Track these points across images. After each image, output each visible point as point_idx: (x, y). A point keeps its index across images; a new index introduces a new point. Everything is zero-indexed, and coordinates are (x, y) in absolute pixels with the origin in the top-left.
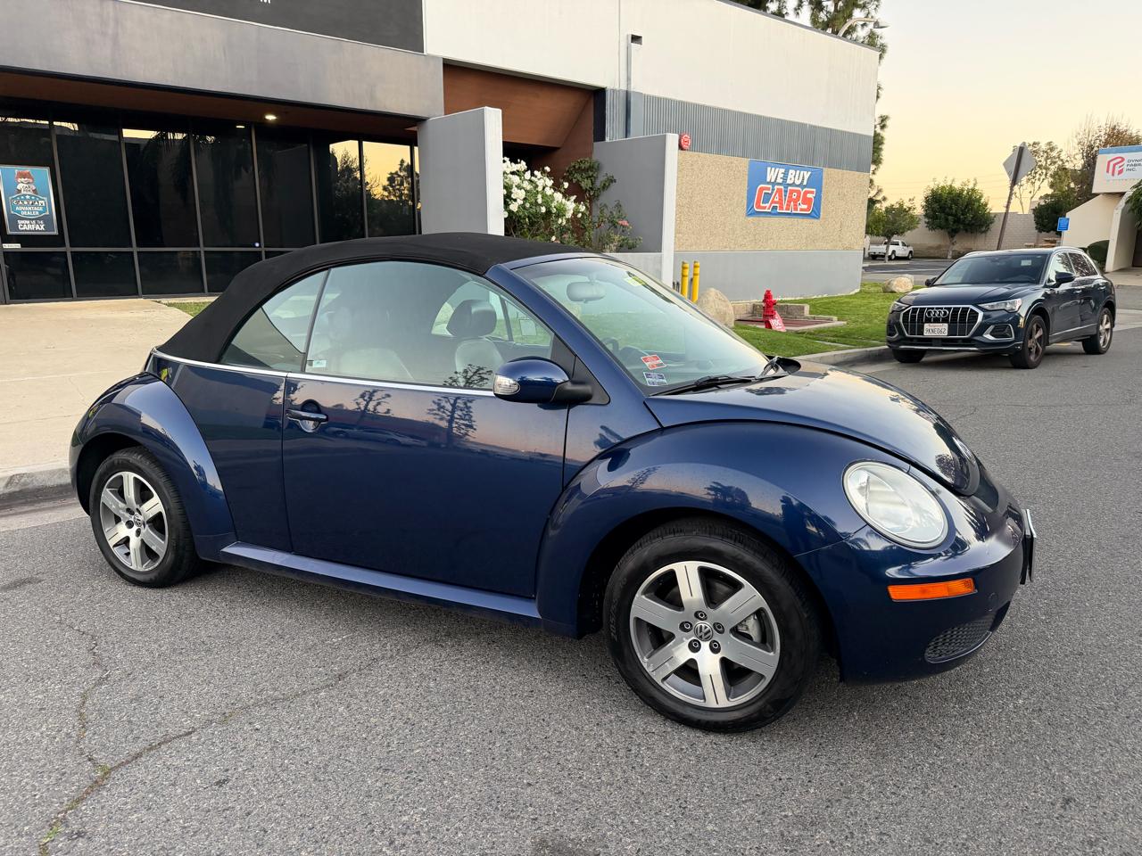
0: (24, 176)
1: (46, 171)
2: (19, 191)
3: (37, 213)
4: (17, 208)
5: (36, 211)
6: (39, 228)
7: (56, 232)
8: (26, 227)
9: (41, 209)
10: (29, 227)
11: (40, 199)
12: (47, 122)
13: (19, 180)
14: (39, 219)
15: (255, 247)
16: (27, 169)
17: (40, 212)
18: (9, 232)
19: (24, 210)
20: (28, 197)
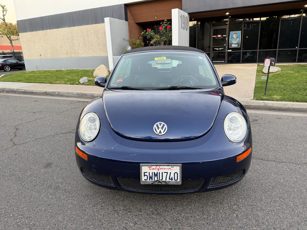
0: (235, 33)
1: (240, 32)
2: (233, 37)
3: (236, 42)
6: (236, 46)
7: (240, 47)
9: (237, 41)
10: (234, 46)
11: (238, 39)
12: (242, 20)
13: (234, 35)
14: (237, 44)
15: (296, 48)
16: (236, 32)
17: (237, 42)
18: (230, 47)
19: (234, 42)
20: (235, 39)
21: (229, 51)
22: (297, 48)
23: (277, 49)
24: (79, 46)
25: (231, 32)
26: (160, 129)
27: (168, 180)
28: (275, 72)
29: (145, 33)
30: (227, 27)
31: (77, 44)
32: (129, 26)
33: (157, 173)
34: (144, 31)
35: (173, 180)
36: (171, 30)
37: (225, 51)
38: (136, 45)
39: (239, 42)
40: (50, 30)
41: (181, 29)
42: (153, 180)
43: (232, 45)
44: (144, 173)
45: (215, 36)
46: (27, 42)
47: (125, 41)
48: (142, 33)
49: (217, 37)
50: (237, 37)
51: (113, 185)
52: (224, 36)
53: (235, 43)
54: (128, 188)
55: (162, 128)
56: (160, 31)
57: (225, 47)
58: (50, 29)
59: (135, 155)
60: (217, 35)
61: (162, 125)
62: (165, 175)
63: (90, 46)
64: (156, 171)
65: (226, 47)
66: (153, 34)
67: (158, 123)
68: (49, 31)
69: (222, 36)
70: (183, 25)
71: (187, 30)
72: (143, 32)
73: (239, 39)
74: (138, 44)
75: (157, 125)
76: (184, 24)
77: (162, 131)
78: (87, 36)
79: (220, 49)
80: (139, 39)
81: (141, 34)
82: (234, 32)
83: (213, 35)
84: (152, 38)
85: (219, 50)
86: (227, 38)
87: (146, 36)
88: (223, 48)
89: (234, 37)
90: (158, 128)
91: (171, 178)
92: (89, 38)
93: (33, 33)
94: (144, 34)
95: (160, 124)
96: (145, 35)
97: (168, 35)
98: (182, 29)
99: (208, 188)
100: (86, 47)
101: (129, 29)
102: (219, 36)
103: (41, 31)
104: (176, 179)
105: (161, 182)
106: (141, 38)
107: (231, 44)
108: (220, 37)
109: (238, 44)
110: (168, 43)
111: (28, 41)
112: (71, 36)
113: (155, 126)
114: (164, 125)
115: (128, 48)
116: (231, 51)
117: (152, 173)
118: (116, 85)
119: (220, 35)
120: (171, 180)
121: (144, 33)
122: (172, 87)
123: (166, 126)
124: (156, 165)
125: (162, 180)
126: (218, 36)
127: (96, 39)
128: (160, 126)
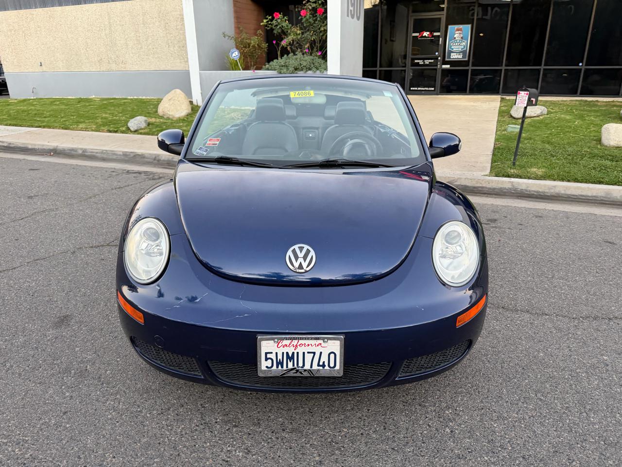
0: (458, 30)
1: (469, 26)
3: (461, 49)
4: (452, 47)
5: (460, 48)
7: (466, 59)
8: (454, 56)
9: (463, 47)
10: (456, 57)
11: (464, 42)
13: (456, 32)
14: (461, 52)
16: (461, 26)
18: (446, 59)
19: (455, 48)
20: (458, 41)
21: (444, 66)
22: (582, 66)
23: (542, 67)
24: (127, 46)
25: (450, 27)
26: (301, 260)
27: (315, 367)
28: (535, 115)
29: (270, 23)
30: (443, 15)
31: (121, 42)
32: (235, 5)
33: (293, 353)
34: (267, 19)
35: (327, 367)
36: (326, 18)
37: (437, 66)
38: (251, 47)
39: (465, 49)
40: (60, 8)
41: (348, 18)
42: (285, 368)
43: (452, 54)
44: (266, 354)
45: (417, 34)
46: (9, 33)
47: (227, 37)
48: (263, 22)
49: (422, 37)
50: (462, 38)
51: (200, 374)
52: (435, 34)
53: (457, 50)
54: (233, 382)
55: (305, 258)
56: (302, 19)
57: (437, 59)
58: (60, 5)
59: (246, 315)
60: (421, 31)
61: (304, 251)
62: (309, 357)
63: (150, 47)
64: (290, 350)
65: (439, 58)
66: (288, 26)
67: (296, 247)
68: (58, 9)
69: (431, 34)
70: (351, 8)
71: (358, 19)
72: (265, 21)
73: (466, 41)
74: (254, 46)
75: (294, 252)
76: (353, 5)
77: (305, 265)
78: (143, 24)
79: (427, 62)
80: (256, 35)
81: (262, 24)
82: (456, 27)
83: (414, 33)
84: (284, 33)
85: (424, 65)
86: (441, 39)
87: (271, 28)
88: (432, 61)
89: (457, 39)
90: (297, 258)
91: (321, 363)
92: (148, 30)
93: (23, 12)
94: (267, 25)
95: (301, 249)
96: (268, 27)
97: (319, 29)
98: (348, 16)
99: (396, 379)
100: (142, 48)
101: (236, 12)
102: (426, 34)
103: (41, 10)
104: (332, 365)
105: (301, 373)
106: (261, 32)
107: (450, 52)
108: (427, 36)
109: (464, 52)
110: (318, 45)
111: (11, 31)
112: (107, 23)
113: (290, 253)
114: (308, 252)
115: (234, 55)
116: (448, 66)
117: (283, 353)
118: (205, 153)
119: (428, 33)
120: (321, 368)
121: (267, 22)
122: (327, 162)
123: (312, 253)
124: (290, 339)
125: (302, 367)
126: (424, 35)
127: (163, 31)
128: (301, 252)
